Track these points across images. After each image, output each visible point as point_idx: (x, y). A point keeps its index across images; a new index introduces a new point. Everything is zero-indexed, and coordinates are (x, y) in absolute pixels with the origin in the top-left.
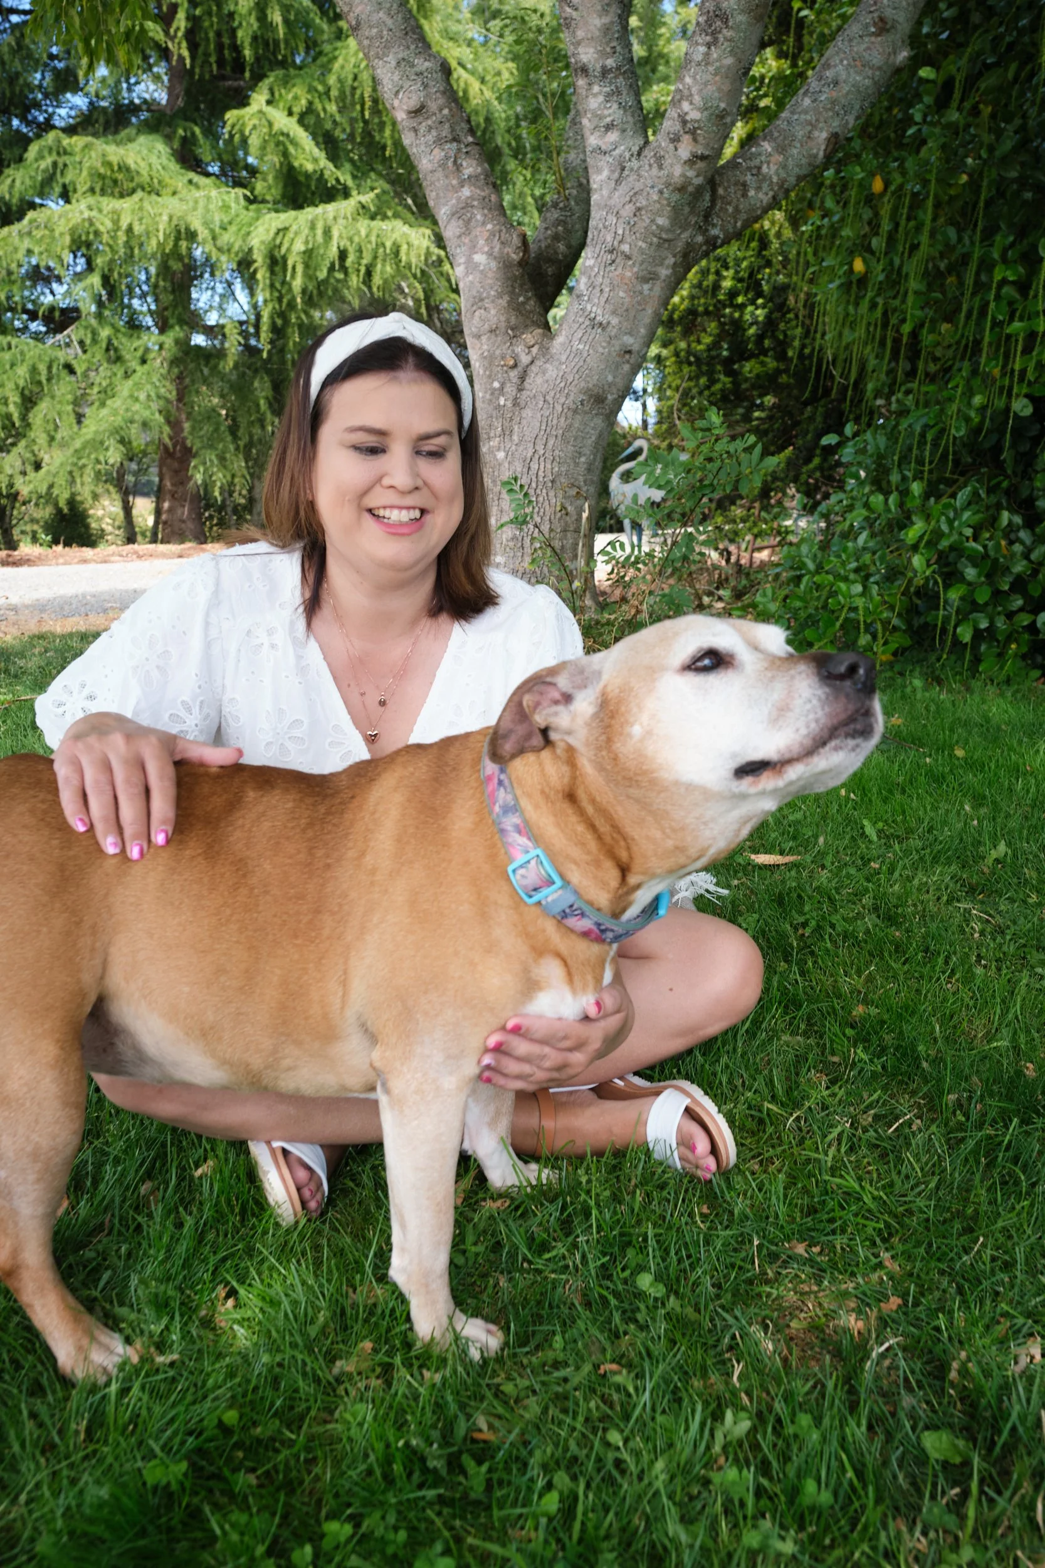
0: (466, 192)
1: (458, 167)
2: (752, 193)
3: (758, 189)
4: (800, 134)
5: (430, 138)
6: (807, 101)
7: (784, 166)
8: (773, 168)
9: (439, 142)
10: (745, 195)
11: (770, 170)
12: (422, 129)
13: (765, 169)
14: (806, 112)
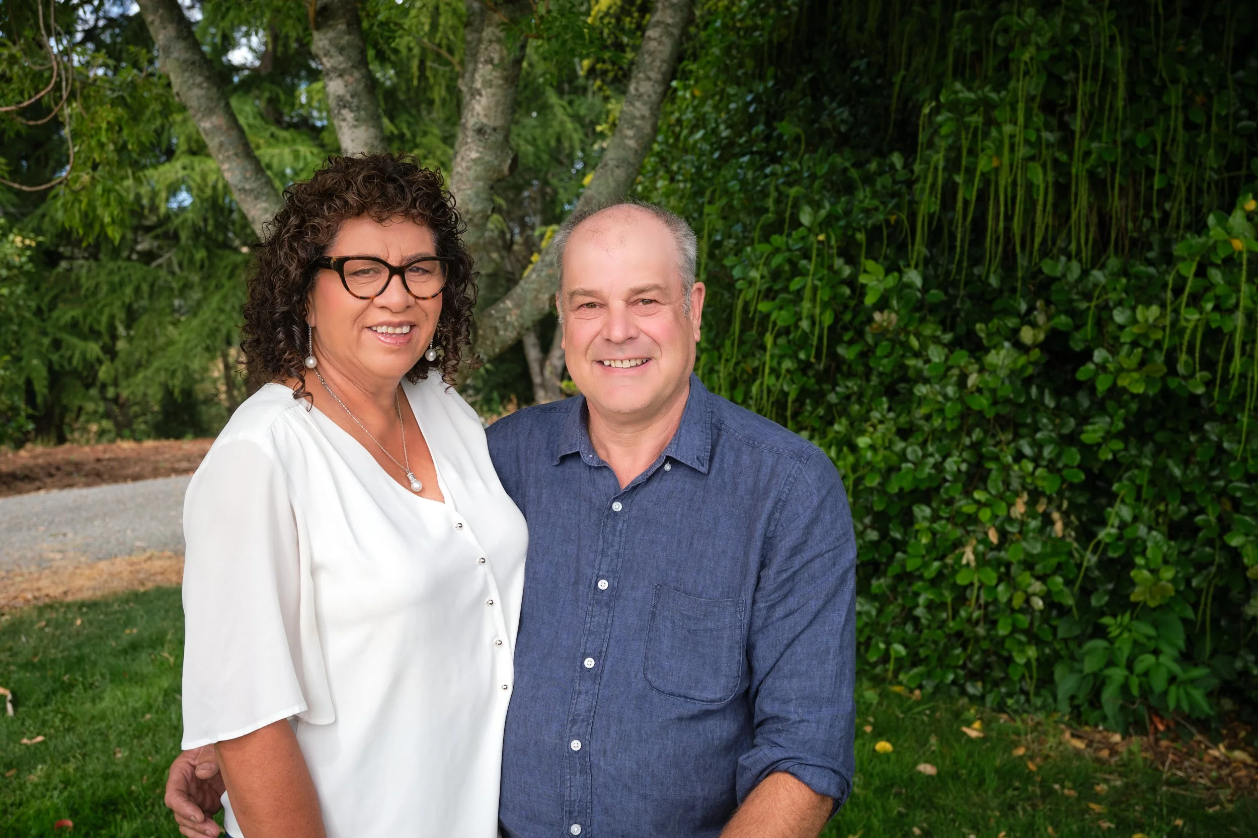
2: (501, 333)
3: (506, 330)
4: (530, 296)
6: (534, 276)
7: (521, 316)
8: (514, 318)
10: (497, 333)
11: (511, 318)
13: (508, 318)
14: (533, 282)
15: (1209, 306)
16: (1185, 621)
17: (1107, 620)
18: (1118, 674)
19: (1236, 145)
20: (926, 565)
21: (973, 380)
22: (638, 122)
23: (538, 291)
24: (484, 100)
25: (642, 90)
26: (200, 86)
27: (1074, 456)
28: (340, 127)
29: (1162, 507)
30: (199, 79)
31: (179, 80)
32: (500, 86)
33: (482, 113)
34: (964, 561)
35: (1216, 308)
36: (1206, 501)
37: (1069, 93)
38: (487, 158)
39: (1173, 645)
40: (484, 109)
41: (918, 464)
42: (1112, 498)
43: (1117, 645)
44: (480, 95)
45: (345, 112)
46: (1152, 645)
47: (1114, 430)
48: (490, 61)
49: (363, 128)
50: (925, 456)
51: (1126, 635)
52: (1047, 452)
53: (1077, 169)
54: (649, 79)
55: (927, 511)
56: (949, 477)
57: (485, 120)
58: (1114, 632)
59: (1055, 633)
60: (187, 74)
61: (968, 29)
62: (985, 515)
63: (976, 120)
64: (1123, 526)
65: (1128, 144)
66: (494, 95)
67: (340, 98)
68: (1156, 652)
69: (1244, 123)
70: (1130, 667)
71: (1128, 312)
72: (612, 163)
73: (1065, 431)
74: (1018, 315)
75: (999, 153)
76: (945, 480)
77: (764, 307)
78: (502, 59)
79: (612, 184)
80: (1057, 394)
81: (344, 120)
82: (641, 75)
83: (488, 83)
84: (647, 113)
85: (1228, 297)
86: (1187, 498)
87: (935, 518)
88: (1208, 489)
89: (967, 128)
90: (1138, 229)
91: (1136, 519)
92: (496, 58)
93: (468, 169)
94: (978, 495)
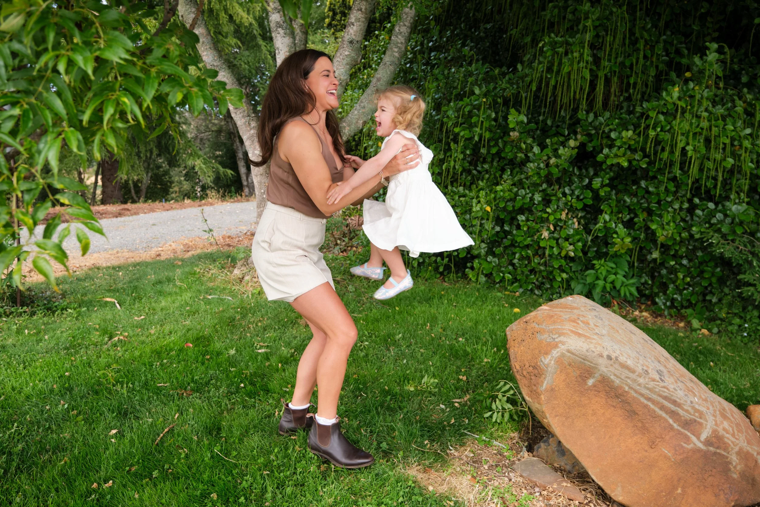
0: (252, 132)
1: (249, 124)
4: (354, 121)
5: (241, 115)
6: (356, 112)
7: (350, 130)
9: (243, 117)
12: (238, 113)
14: (356, 115)
15: (659, 129)
16: (628, 261)
17: (595, 262)
18: (601, 283)
19: (661, 66)
20: (525, 240)
21: (553, 161)
22: (399, 45)
23: (358, 119)
24: (355, 28)
25: (401, 30)
26: (193, 12)
27: (590, 194)
28: (276, 37)
29: (620, 216)
30: (194, 10)
31: (184, 9)
32: (363, 22)
33: (353, 33)
34: (543, 237)
35: (661, 130)
36: (639, 212)
37: (601, 40)
38: (353, 55)
39: (623, 270)
40: (354, 32)
41: (524, 197)
42: (601, 212)
43: (599, 272)
44: (353, 25)
45: (280, 29)
46: (614, 271)
47: (604, 183)
48: (361, 10)
49: (288, 38)
50: (526, 194)
51: (603, 268)
52: (577, 193)
53: (601, 74)
54: (405, 25)
55: (524, 218)
56: (536, 202)
57: (354, 37)
58: (597, 267)
59: (571, 269)
60: (188, 7)
61: (556, 11)
62: (551, 218)
63: (561, 50)
64: (605, 222)
65: (622, 64)
66: (360, 25)
67: (278, 23)
68: (615, 274)
69: (664, 58)
70: (605, 279)
71: (617, 134)
72: (388, 63)
73: (585, 184)
74: (564, 136)
75: (572, 65)
76: (534, 204)
77: (457, 130)
78: (366, 9)
79: (389, 73)
80: (580, 169)
81: (279, 33)
82: (402, 23)
83: (358, 20)
84: (403, 41)
85: (666, 126)
86: (630, 211)
87: (528, 220)
88: (641, 208)
89: (558, 54)
90: (618, 101)
91: (610, 220)
92: (363, 8)
93: (343, 59)
94: (548, 210)
